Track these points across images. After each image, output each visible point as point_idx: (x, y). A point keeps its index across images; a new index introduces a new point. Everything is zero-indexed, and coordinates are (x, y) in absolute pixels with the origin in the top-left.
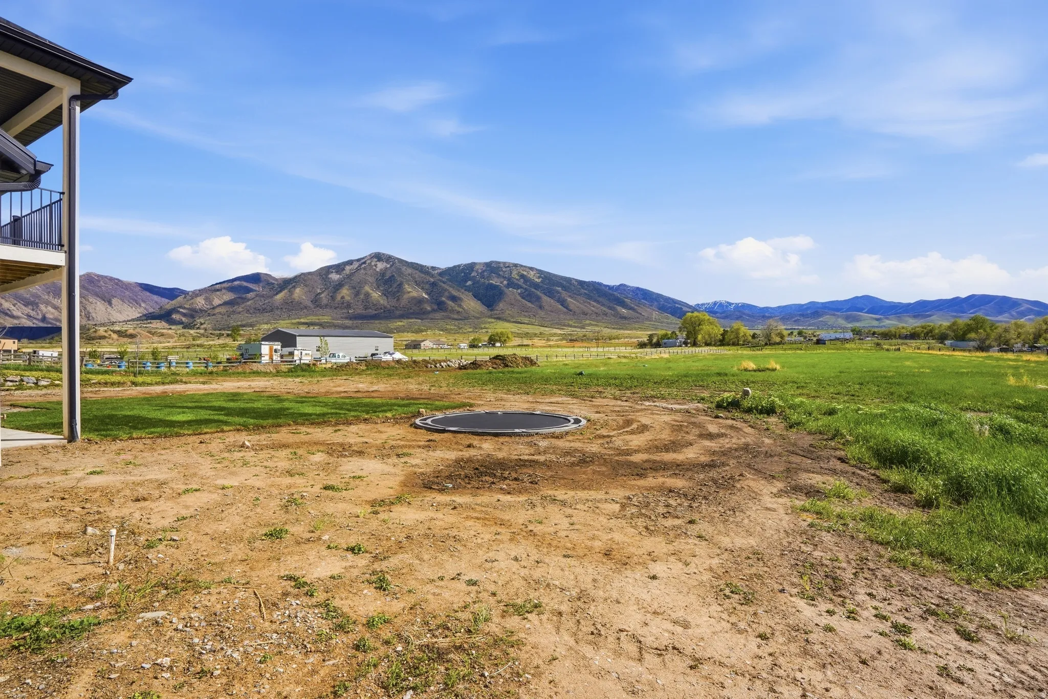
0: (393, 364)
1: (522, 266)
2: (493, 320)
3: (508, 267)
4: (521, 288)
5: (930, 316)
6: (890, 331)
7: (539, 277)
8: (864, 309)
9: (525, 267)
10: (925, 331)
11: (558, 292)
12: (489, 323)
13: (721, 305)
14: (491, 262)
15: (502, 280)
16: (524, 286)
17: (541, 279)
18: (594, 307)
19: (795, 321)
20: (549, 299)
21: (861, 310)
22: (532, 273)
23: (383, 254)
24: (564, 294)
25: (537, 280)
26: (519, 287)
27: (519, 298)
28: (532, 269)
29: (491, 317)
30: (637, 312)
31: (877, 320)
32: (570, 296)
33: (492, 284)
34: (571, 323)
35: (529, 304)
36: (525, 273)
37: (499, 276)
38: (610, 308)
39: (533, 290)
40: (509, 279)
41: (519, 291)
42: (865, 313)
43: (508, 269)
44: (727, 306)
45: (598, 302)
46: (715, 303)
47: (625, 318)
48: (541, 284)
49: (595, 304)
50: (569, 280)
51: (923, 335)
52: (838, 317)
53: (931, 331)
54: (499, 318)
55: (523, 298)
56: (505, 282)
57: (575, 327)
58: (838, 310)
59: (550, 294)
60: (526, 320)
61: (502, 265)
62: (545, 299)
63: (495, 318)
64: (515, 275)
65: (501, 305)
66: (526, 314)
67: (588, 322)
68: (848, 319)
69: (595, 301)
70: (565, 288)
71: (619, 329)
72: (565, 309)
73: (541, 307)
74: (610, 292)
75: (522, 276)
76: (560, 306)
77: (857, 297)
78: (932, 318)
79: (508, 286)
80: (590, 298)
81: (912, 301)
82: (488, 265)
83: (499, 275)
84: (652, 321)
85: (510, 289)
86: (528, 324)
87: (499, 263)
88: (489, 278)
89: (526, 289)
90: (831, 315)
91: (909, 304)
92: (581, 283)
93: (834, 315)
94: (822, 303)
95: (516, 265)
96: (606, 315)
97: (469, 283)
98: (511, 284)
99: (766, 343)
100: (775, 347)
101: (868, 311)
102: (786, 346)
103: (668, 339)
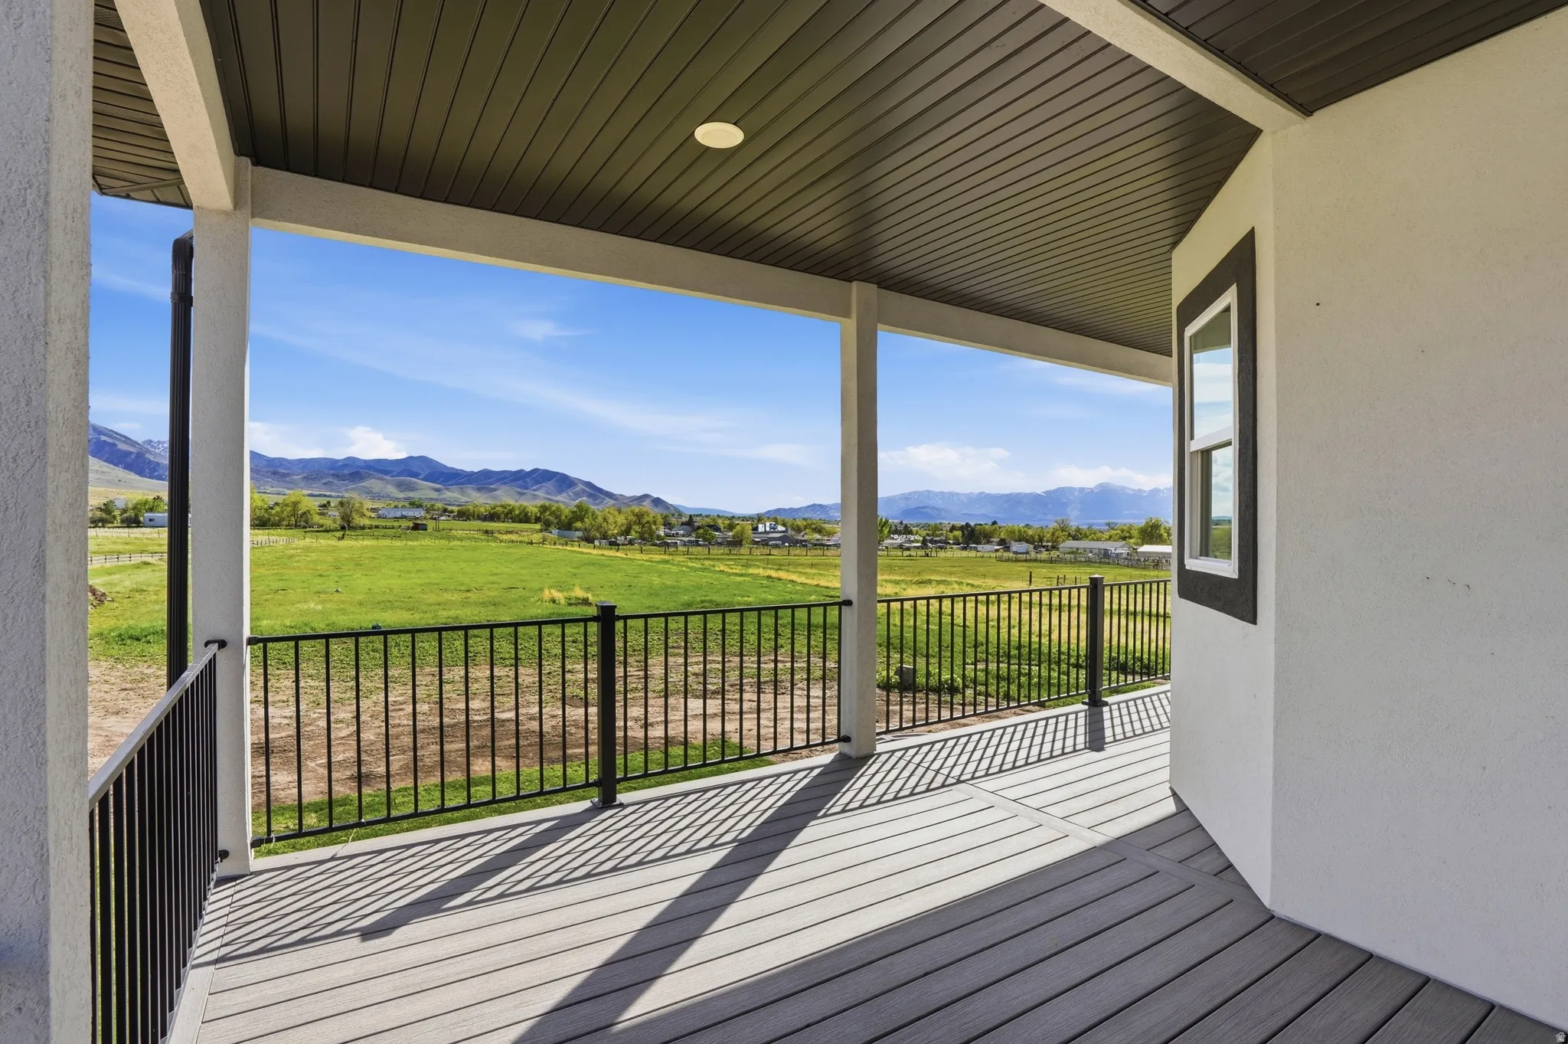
5: (495, 490)
6: (468, 510)
8: (420, 474)
10: (506, 511)
19: (325, 484)
21: (416, 475)
31: (437, 490)
42: (422, 480)
51: (503, 516)
52: (388, 482)
53: (511, 512)
58: (386, 473)
68: (400, 486)
77: (411, 458)
78: (497, 493)
81: (476, 471)
90: (378, 479)
91: (472, 474)
93: (382, 479)
94: (365, 461)
99: (343, 528)
100: (360, 532)
101: (425, 479)
102: (377, 532)
103: (151, 510)
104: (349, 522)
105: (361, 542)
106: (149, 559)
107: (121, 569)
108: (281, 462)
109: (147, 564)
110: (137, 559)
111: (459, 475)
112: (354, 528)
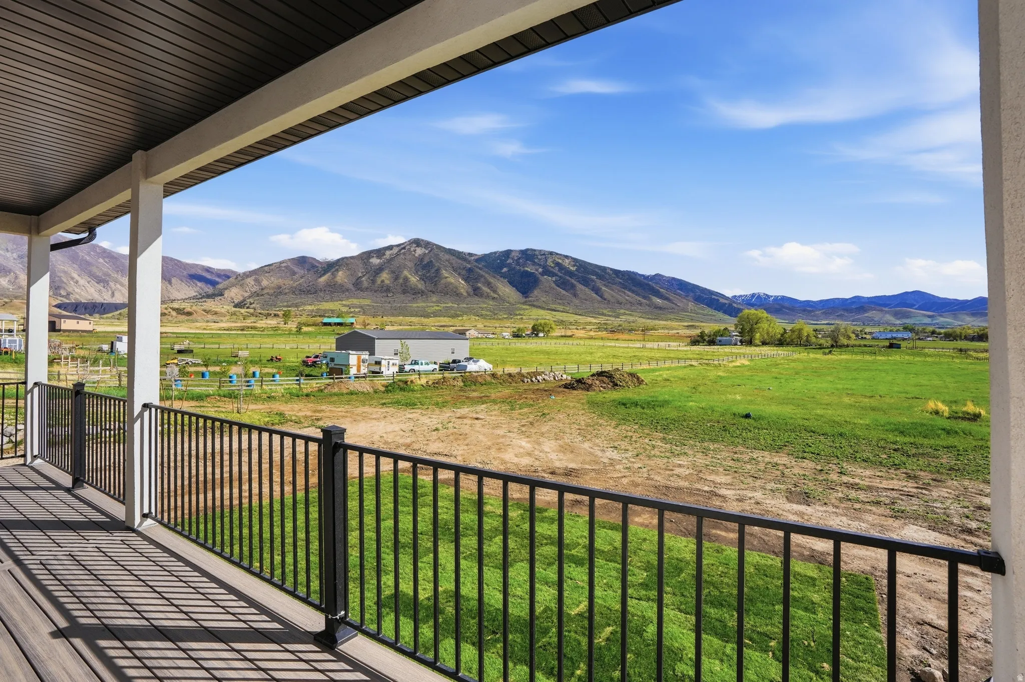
0: (489, 379)
1: (557, 254)
2: (528, 307)
3: (544, 254)
4: (556, 275)
6: (955, 332)
7: (574, 266)
8: (915, 305)
9: (561, 255)
11: (593, 281)
12: (524, 309)
13: (759, 297)
14: (527, 250)
15: (537, 267)
16: (560, 274)
17: (575, 268)
18: (629, 296)
19: (837, 315)
20: (583, 287)
21: (911, 306)
22: (567, 261)
23: (423, 240)
24: (599, 283)
25: (572, 268)
26: (552, 274)
27: (553, 285)
28: (567, 257)
29: (524, 303)
30: (673, 303)
31: (929, 317)
32: (605, 285)
33: (527, 271)
34: (605, 311)
35: (563, 292)
36: (560, 261)
37: (534, 264)
38: (644, 297)
39: (568, 278)
40: (544, 267)
41: (554, 279)
42: (916, 309)
43: (544, 257)
44: (765, 298)
45: (633, 292)
46: (753, 295)
47: (660, 308)
48: (576, 273)
49: (630, 294)
50: (604, 269)
52: (887, 312)
54: (533, 306)
55: (558, 286)
56: (540, 270)
57: (610, 316)
58: (886, 305)
59: (586, 282)
60: (560, 308)
61: (537, 253)
62: (579, 287)
63: (530, 305)
64: (550, 262)
65: (536, 292)
66: (560, 301)
67: (622, 311)
68: (896, 315)
69: (630, 290)
70: (600, 277)
71: (654, 319)
72: (599, 298)
73: (575, 295)
74: (646, 281)
75: (558, 264)
76: (595, 295)
77: (906, 293)
79: (543, 274)
80: (625, 288)
81: (970, 298)
82: (525, 253)
83: (534, 262)
84: (688, 312)
85: (546, 277)
86: (562, 312)
87: (535, 250)
88: (524, 265)
89: (560, 277)
90: (879, 311)
91: (967, 301)
92: (617, 272)
93: (882, 311)
94: (868, 298)
95: (551, 253)
96: (641, 304)
97: (505, 270)
98: (547, 272)
99: (832, 346)
100: (844, 349)
101: (920, 308)
102: (856, 349)
103: (722, 336)
104: (836, 342)
105: (839, 357)
106: (694, 363)
107: (676, 369)
108: (808, 303)
109: (692, 365)
110: (688, 363)
111: (954, 303)
112: (841, 346)
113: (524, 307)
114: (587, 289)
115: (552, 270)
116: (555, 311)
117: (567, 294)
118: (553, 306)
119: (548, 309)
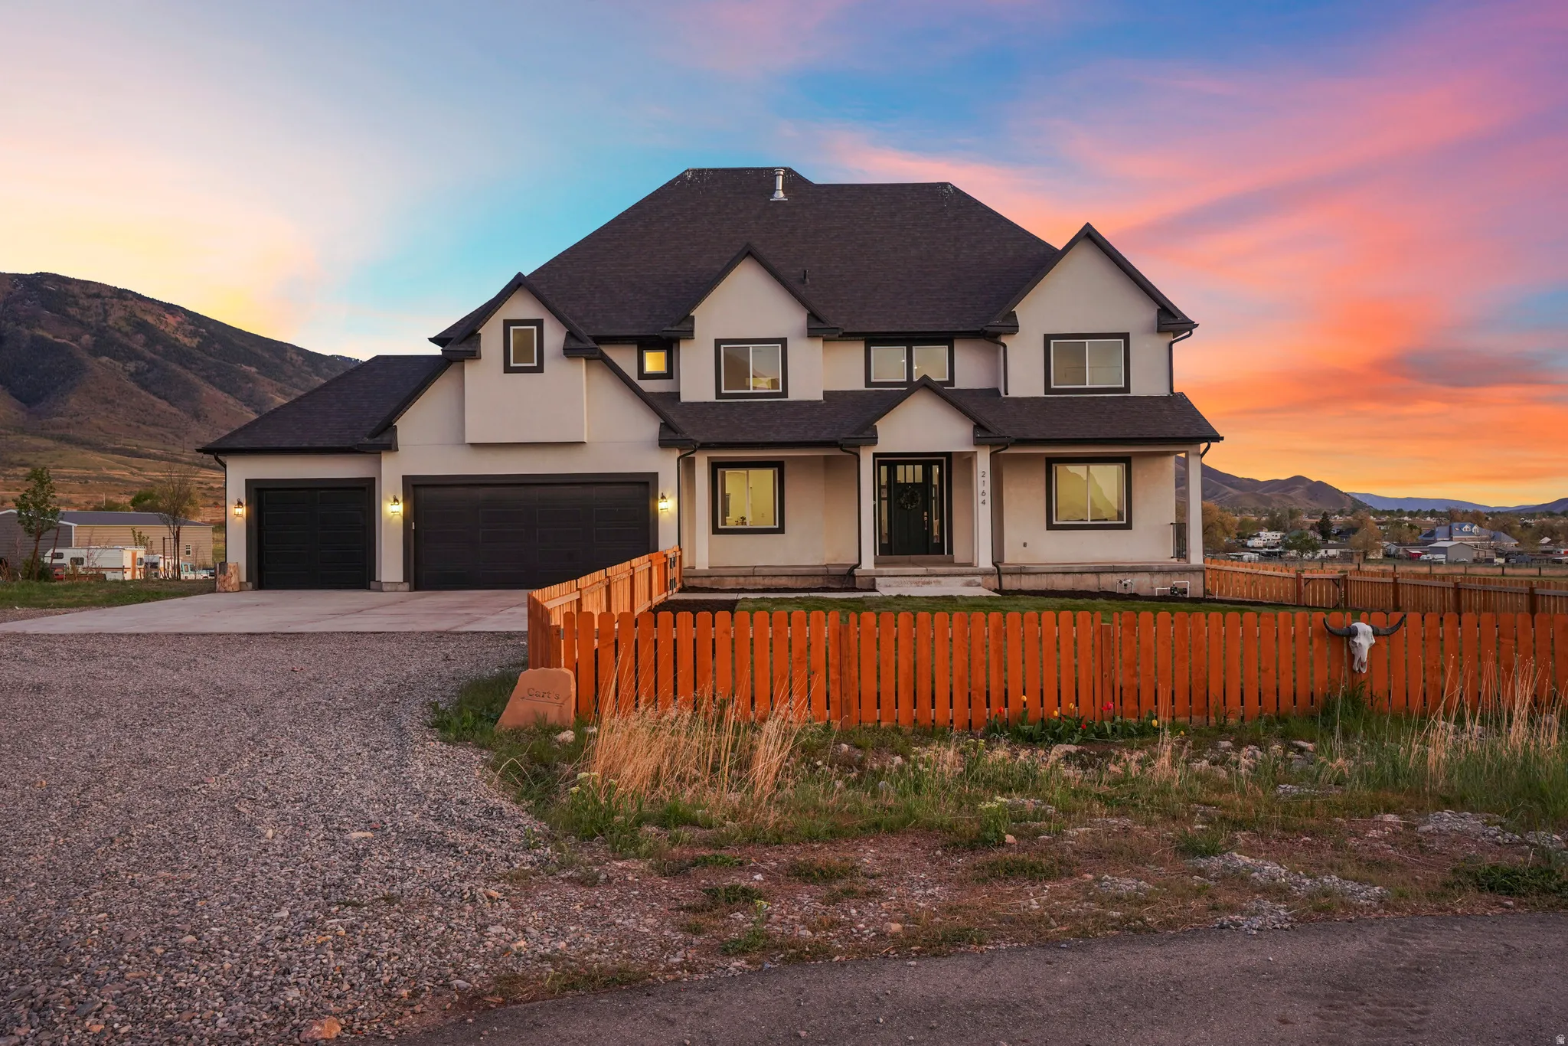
1: (141, 298)
2: (50, 443)
3: (98, 296)
4: (143, 359)
7: (194, 334)
9: (151, 301)
11: (247, 378)
14: (42, 276)
15: (77, 330)
16: (148, 354)
17: (196, 340)
20: (219, 394)
22: (171, 320)
24: (267, 387)
25: (186, 341)
26: (132, 355)
27: (131, 385)
28: (172, 309)
33: (43, 338)
35: (163, 405)
36: (150, 319)
37: (67, 319)
39: (174, 366)
40: (100, 332)
41: (131, 366)
43: (98, 301)
48: (196, 354)
50: (280, 349)
54: (61, 439)
55: (146, 388)
56: (87, 338)
59: (228, 381)
61: (77, 290)
62: (208, 391)
63: (52, 437)
64: (117, 321)
65: (73, 402)
66: (152, 430)
70: (265, 368)
73: (197, 414)
75: (143, 326)
79: (95, 351)
83: (68, 316)
85: (104, 359)
86: (161, 458)
87: (68, 281)
88: (32, 321)
89: (149, 362)
92: (313, 358)
95: (124, 294)
98: (105, 344)
113: (36, 442)
114: (231, 401)
115: (125, 341)
116: (141, 457)
117: (174, 410)
118: (133, 443)
119: (114, 451)
